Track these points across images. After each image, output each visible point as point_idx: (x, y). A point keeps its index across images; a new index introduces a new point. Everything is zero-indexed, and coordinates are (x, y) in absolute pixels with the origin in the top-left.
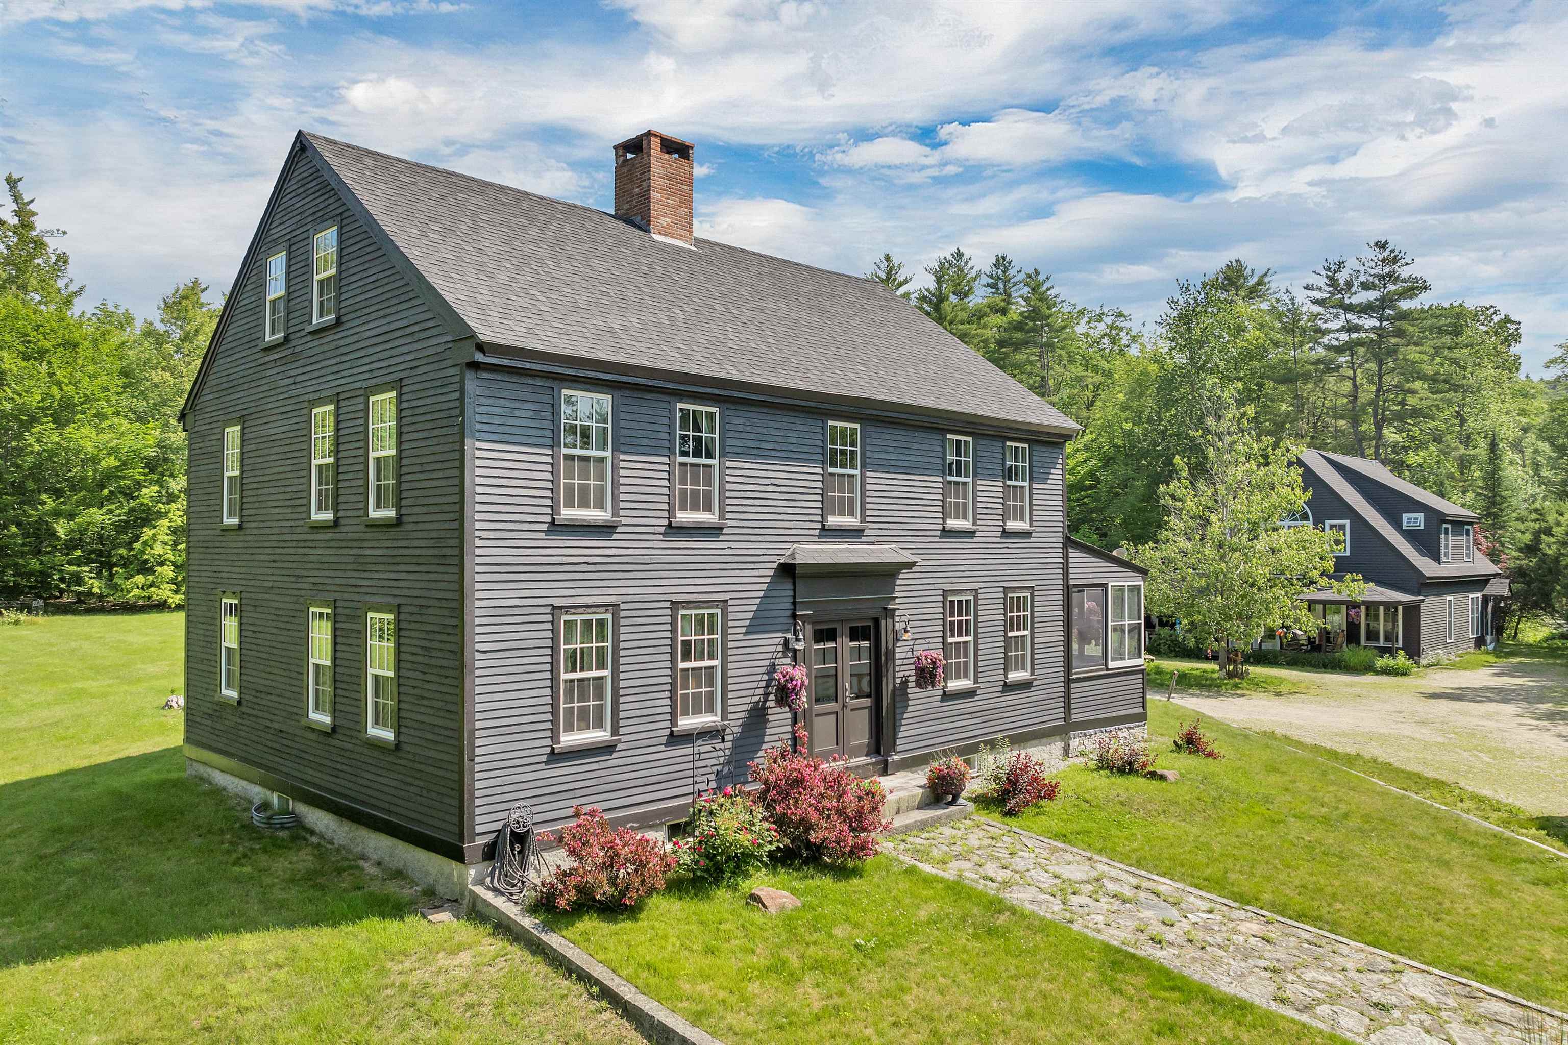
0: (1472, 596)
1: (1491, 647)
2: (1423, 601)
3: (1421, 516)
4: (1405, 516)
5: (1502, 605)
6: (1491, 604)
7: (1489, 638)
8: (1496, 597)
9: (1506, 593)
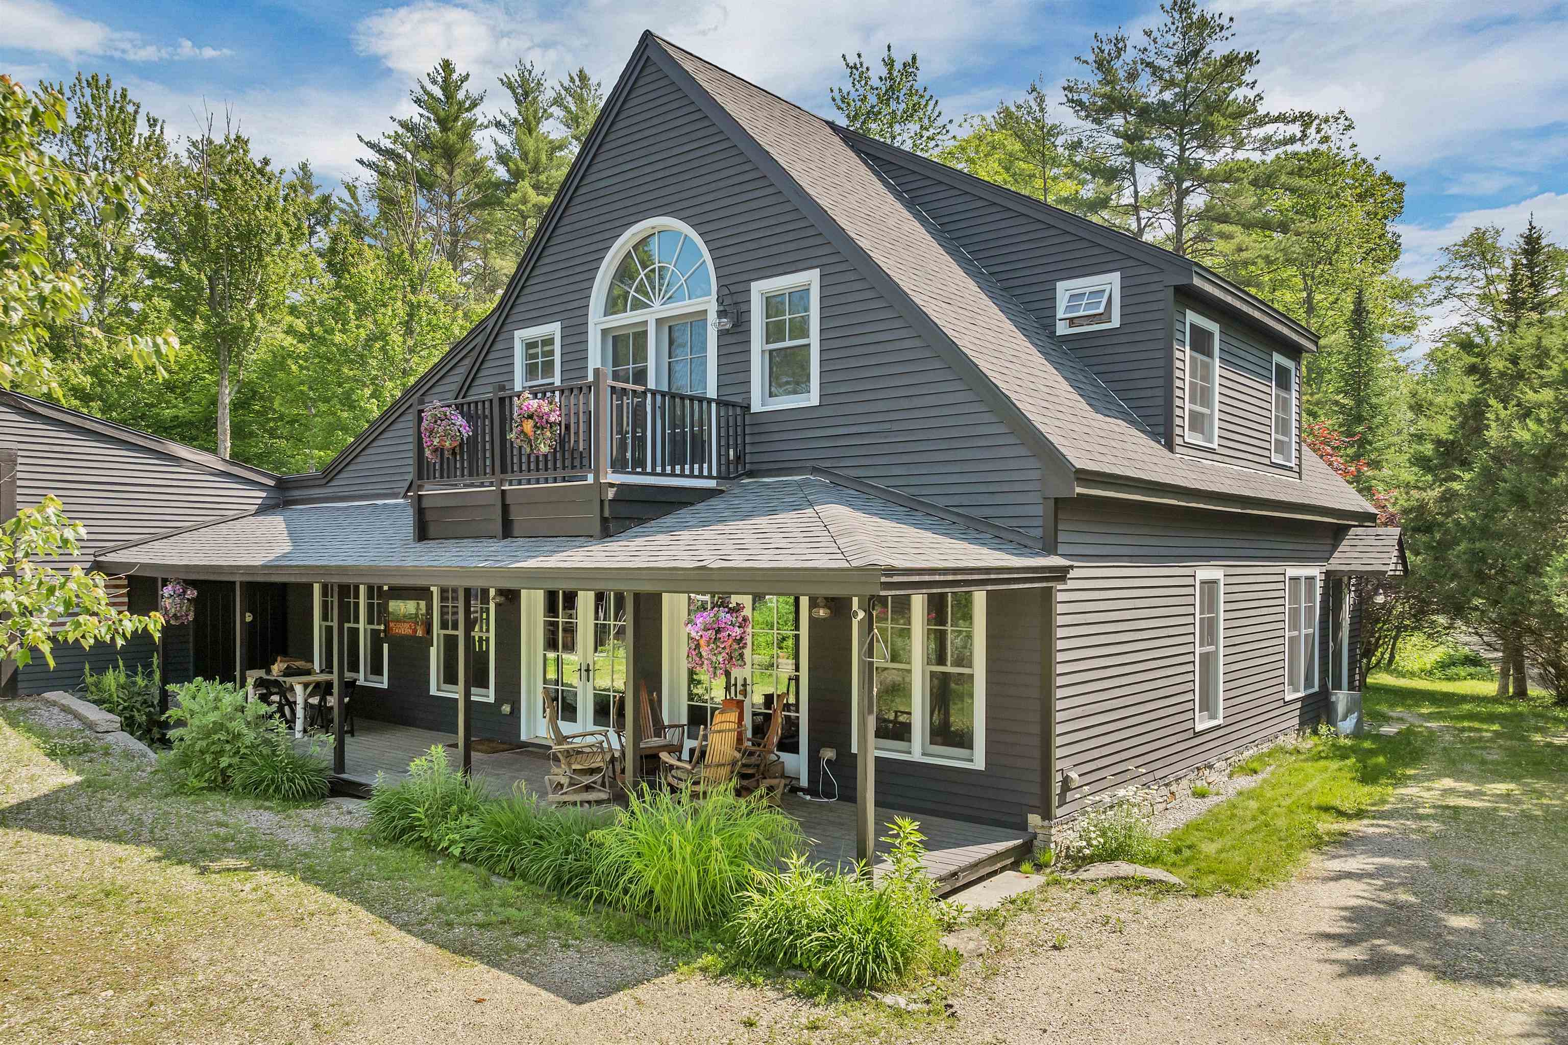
0: (1292, 572)
1: (1348, 725)
2: (1061, 574)
3: (1112, 282)
4: (1064, 289)
5: (1380, 599)
6: (1349, 600)
7: (1341, 698)
8: (1363, 577)
9: (1390, 564)
